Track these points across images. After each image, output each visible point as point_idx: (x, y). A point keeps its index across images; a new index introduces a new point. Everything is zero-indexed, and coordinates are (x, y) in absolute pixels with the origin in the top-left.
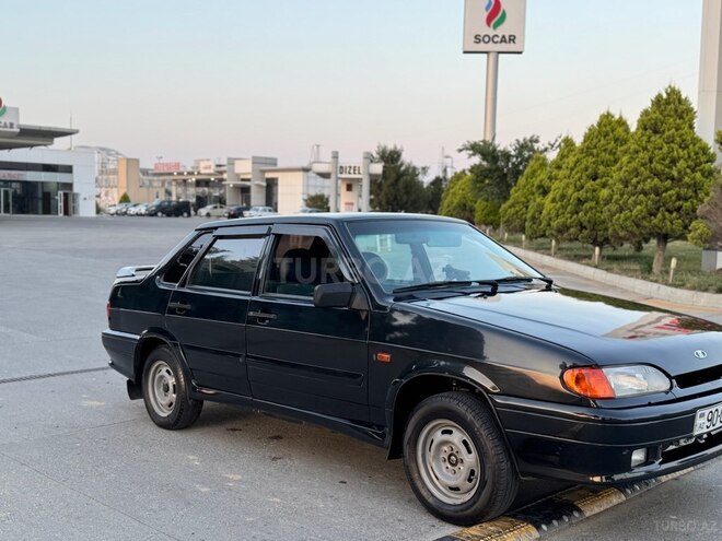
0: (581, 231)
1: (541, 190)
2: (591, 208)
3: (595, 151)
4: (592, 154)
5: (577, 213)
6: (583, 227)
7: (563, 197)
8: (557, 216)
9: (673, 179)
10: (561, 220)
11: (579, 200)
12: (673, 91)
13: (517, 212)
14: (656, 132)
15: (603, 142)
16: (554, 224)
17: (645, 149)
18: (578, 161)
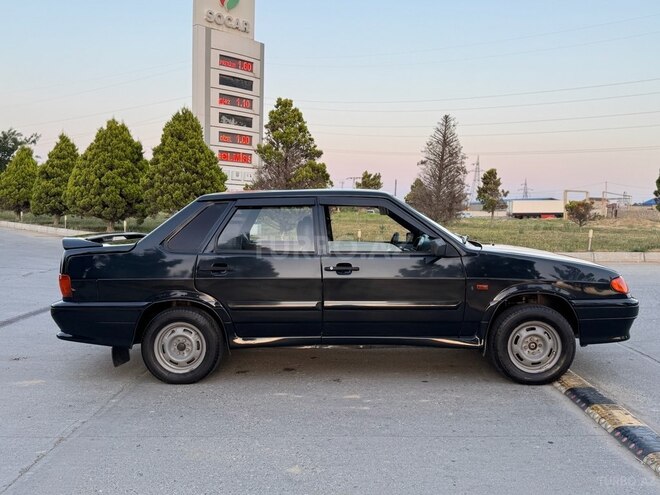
0: (103, 208)
1: (45, 175)
2: (112, 191)
3: (109, 148)
4: (106, 150)
5: (99, 194)
6: (105, 206)
7: (85, 182)
8: (82, 196)
9: (197, 173)
10: (85, 200)
11: (101, 184)
12: (187, 111)
13: (10, 192)
14: (180, 139)
15: (115, 141)
16: (80, 203)
17: (175, 150)
18: (95, 154)
